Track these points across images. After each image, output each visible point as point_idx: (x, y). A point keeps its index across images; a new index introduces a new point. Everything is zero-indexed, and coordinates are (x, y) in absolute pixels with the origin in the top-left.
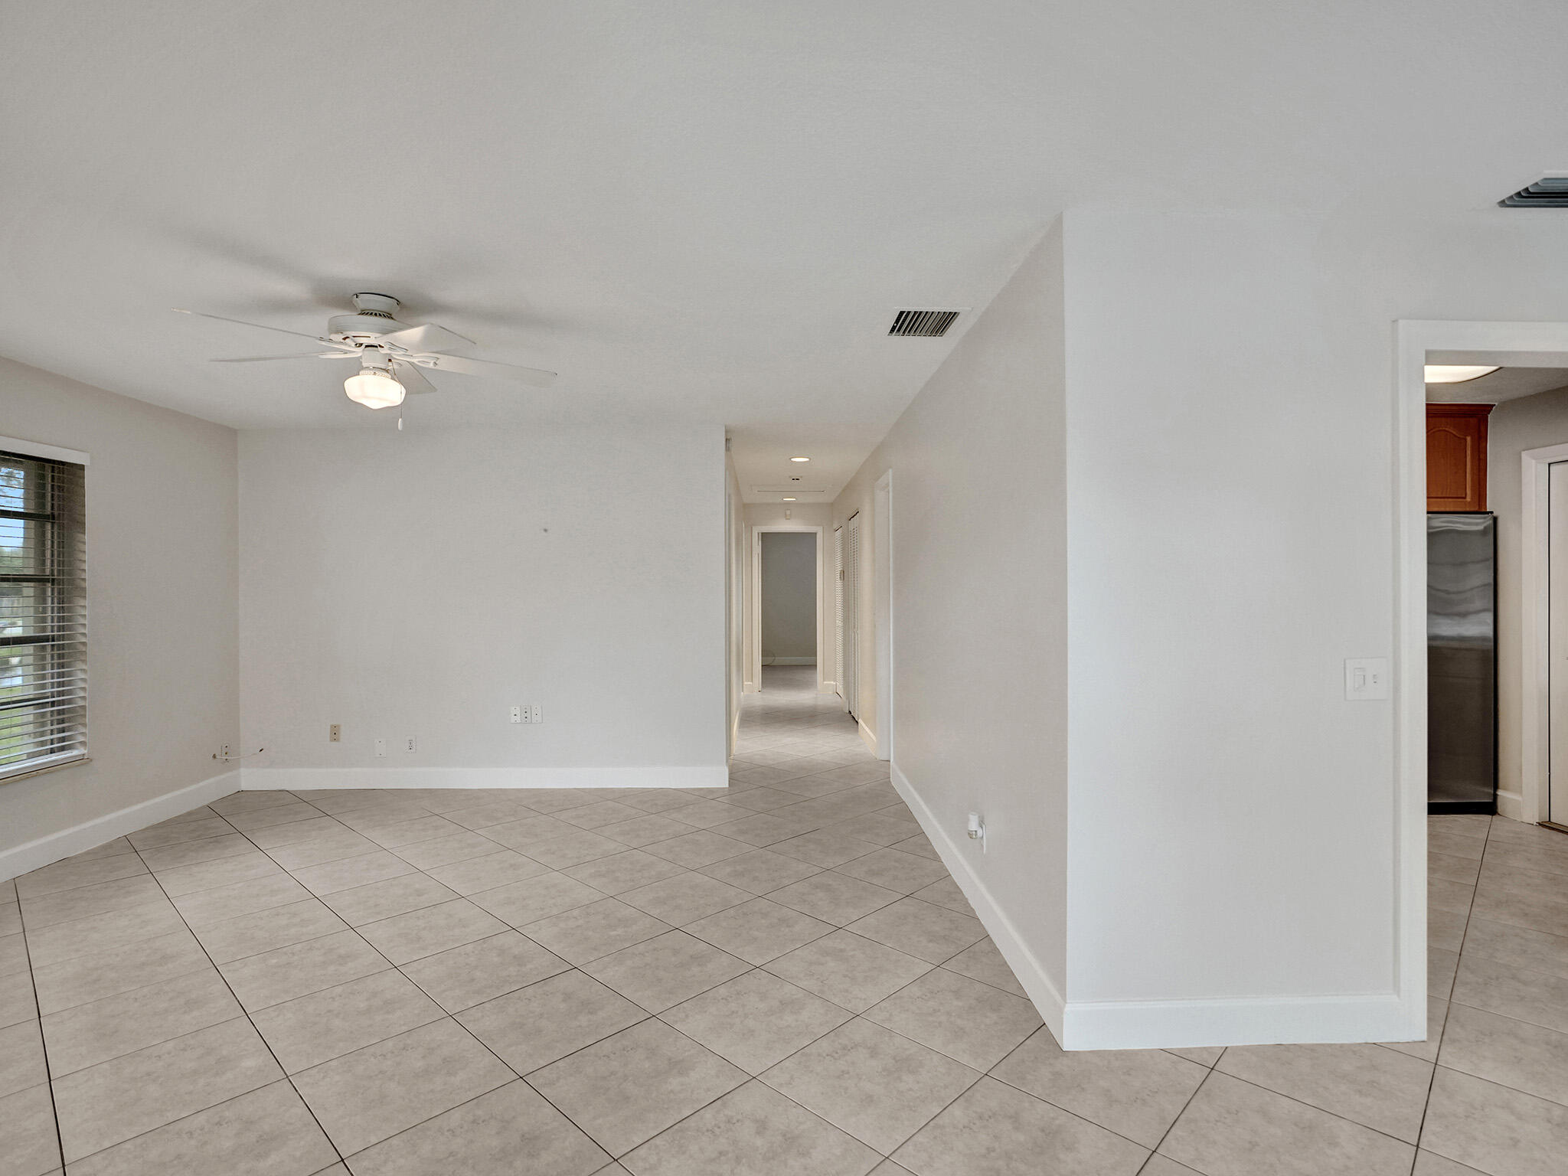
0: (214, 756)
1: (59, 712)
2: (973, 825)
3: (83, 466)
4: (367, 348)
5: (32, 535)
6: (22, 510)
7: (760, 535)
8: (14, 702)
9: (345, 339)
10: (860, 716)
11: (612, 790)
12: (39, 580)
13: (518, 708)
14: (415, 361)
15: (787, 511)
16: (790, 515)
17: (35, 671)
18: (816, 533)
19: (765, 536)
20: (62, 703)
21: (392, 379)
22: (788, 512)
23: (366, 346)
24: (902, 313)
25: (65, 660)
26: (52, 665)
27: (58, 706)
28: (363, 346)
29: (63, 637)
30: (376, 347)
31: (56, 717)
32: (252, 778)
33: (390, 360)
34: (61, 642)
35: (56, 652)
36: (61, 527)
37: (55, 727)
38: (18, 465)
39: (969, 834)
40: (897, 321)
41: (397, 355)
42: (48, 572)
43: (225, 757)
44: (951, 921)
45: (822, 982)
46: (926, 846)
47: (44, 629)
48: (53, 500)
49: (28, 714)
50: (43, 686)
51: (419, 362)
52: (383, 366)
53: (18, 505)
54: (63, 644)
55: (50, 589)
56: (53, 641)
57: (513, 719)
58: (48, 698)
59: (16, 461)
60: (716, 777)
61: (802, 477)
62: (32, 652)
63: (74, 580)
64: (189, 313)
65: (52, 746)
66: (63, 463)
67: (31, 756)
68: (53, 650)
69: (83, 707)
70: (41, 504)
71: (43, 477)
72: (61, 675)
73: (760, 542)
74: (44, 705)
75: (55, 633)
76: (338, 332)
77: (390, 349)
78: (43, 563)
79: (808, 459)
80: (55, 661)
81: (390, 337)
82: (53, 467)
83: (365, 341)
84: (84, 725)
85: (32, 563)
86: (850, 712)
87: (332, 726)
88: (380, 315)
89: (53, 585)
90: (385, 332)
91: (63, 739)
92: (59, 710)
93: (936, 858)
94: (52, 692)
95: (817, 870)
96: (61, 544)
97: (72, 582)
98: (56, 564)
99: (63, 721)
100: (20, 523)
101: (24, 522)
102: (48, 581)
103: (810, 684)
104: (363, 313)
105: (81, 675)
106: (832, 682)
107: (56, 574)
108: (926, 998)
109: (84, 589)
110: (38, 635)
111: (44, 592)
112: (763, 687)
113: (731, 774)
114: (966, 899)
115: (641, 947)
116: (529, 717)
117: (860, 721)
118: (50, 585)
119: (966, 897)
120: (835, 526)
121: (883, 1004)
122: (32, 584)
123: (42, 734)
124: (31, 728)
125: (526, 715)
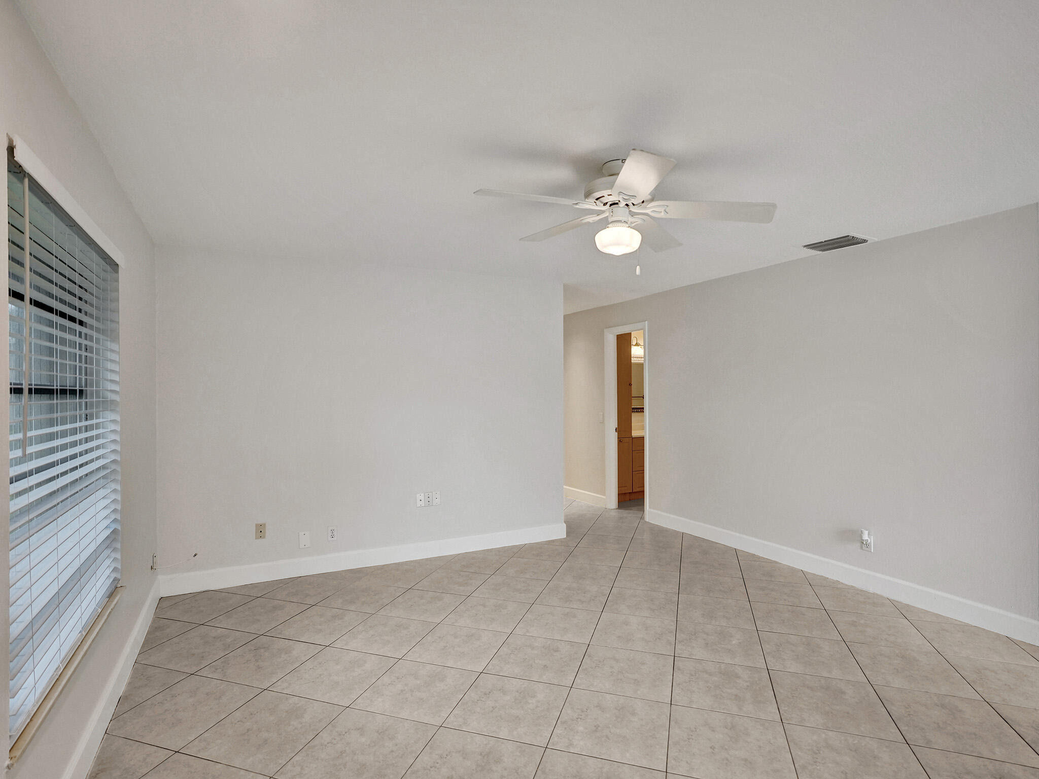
0: (152, 568)
2: (866, 536)
13: (423, 494)
28: (608, 205)
57: (419, 504)
60: (558, 532)
83: (609, 200)
113: (568, 527)
116: (431, 501)
125: (429, 499)
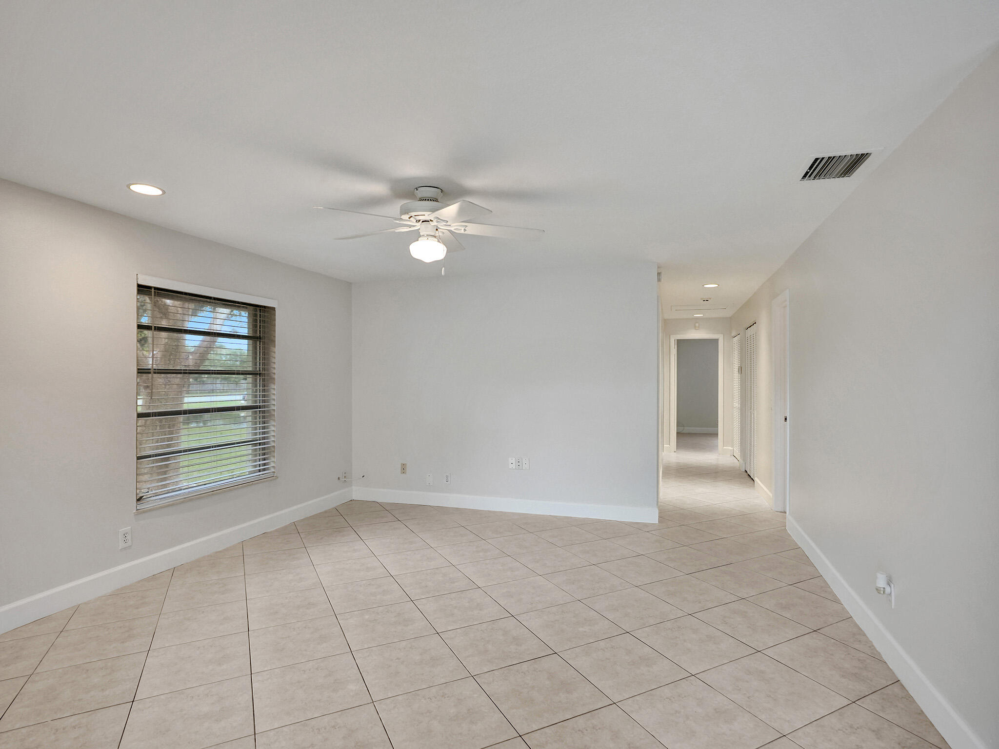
0: (339, 478)
1: (264, 449)
2: (881, 583)
3: (275, 308)
4: (423, 223)
5: (251, 349)
6: (247, 335)
7: (676, 341)
8: (242, 442)
9: (410, 218)
10: (755, 475)
11: (576, 519)
12: (253, 373)
13: (514, 459)
14: (452, 229)
15: (695, 323)
16: (699, 327)
17: (252, 425)
18: (718, 339)
19: (680, 342)
20: (264, 444)
21: (438, 241)
22: (697, 325)
23: (423, 222)
24: (817, 159)
25: (266, 419)
26: (260, 422)
27: (262, 445)
28: (421, 221)
29: (264, 407)
30: (429, 221)
31: (261, 452)
32: (358, 493)
33: (437, 230)
34: (264, 409)
35: (261, 415)
36: (264, 343)
37: (261, 457)
38: (244, 309)
39: (877, 589)
40: (810, 168)
41: (441, 226)
42: (258, 370)
43: (344, 479)
44: (859, 660)
45: (748, 698)
46: (825, 587)
47: (256, 402)
48: (260, 328)
49: (248, 450)
50: (256, 434)
51: (455, 229)
52: (433, 234)
53: (244, 332)
54: (264, 410)
55: (258, 379)
56: (260, 408)
57: (511, 466)
58: (257, 440)
59: (243, 307)
60: (651, 517)
61: (710, 299)
62: (250, 414)
63: (269, 373)
64: (322, 208)
65: (260, 468)
66: (265, 307)
67: (251, 473)
68: (260, 413)
69: (274, 447)
70: (255, 331)
71: (256, 315)
72: (264, 428)
73: (676, 346)
74: (255, 445)
75: (261, 404)
76: (406, 213)
77: (437, 222)
78: (256, 364)
79: (717, 285)
80: (261, 420)
81: (437, 214)
82: (260, 310)
83: (422, 218)
84: (274, 456)
85: (250, 364)
86: (746, 471)
87: (402, 464)
88: (431, 200)
89: (260, 376)
90: (434, 210)
91: (264, 465)
92: (262, 448)
93: (837, 601)
94: (260, 438)
95: (734, 598)
96: (264, 353)
97: (269, 375)
98: (261, 365)
99: (264, 454)
100: (246, 341)
101: (248, 342)
102: (257, 374)
103: (713, 448)
104: (421, 200)
105: (273, 428)
106: (730, 448)
107: (261, 370)
108: (847, 731)
109: (274, 379)
110: (253, 405)
111: (256, 380)
112: (677, 449)
113: (660, 513)
114: (871, 641)
115: (602, 644)
116: (521, 465)
117: (756, 479)
118: (258, 376)
119: (871, 640)
120: (733, 334)
121: (807, 729)
122: (251, 376)
123: (255, 461)
124: (250, 457)
125: (519, 464)
